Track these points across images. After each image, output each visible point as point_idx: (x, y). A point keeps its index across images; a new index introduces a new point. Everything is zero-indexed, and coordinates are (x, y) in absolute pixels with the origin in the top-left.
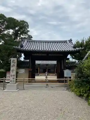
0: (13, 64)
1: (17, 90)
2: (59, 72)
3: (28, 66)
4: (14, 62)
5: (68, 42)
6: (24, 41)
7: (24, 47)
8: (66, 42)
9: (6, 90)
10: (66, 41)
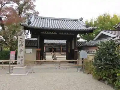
0: (20, 43)
1: (26, 74)
2: (69, 52)
3: (36, 45)
4: (22, 41)
5: (79, 20)
6: (31, 17)
7: (32, 23)
8: (77, 21)
9: (12, 74)
10: (77, 19)
